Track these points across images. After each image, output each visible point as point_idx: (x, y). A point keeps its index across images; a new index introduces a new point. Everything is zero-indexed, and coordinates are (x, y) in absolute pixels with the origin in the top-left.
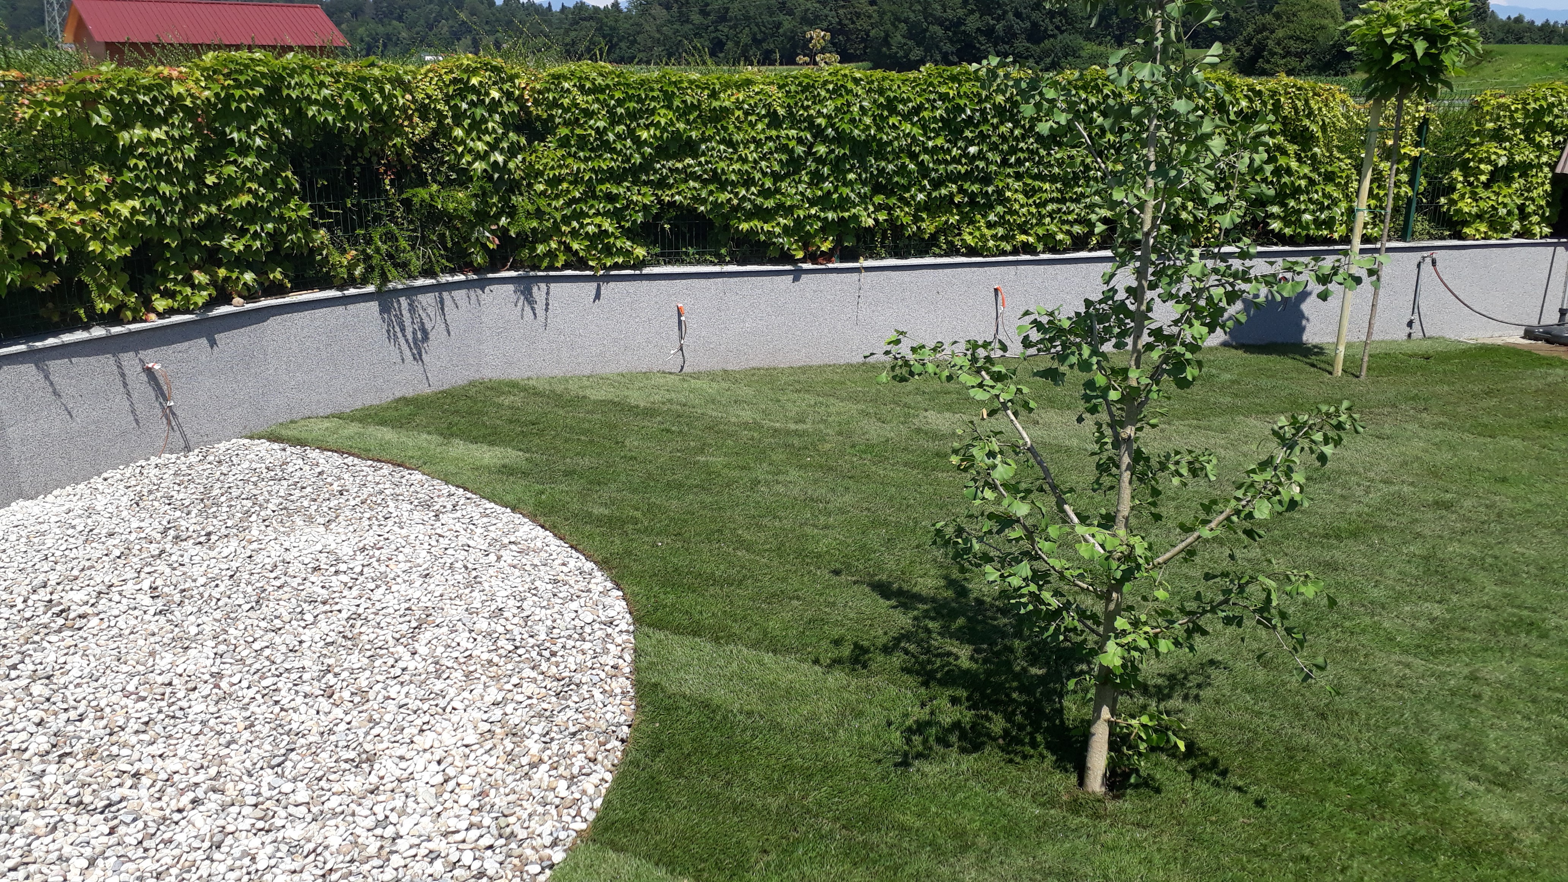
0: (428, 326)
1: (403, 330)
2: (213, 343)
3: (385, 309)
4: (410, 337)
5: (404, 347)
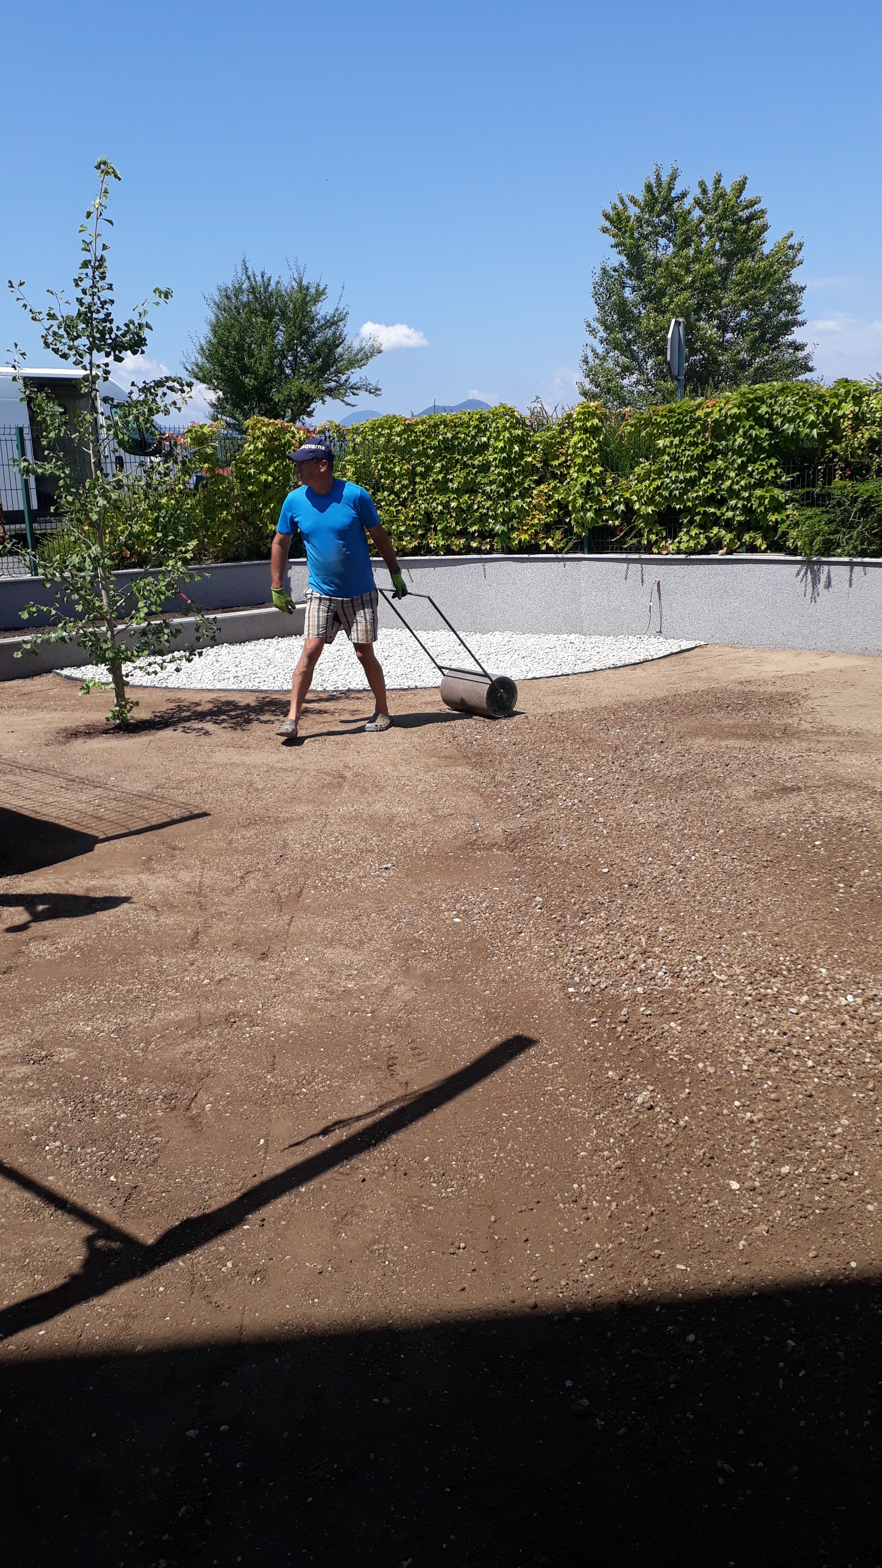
3: (809, 575)
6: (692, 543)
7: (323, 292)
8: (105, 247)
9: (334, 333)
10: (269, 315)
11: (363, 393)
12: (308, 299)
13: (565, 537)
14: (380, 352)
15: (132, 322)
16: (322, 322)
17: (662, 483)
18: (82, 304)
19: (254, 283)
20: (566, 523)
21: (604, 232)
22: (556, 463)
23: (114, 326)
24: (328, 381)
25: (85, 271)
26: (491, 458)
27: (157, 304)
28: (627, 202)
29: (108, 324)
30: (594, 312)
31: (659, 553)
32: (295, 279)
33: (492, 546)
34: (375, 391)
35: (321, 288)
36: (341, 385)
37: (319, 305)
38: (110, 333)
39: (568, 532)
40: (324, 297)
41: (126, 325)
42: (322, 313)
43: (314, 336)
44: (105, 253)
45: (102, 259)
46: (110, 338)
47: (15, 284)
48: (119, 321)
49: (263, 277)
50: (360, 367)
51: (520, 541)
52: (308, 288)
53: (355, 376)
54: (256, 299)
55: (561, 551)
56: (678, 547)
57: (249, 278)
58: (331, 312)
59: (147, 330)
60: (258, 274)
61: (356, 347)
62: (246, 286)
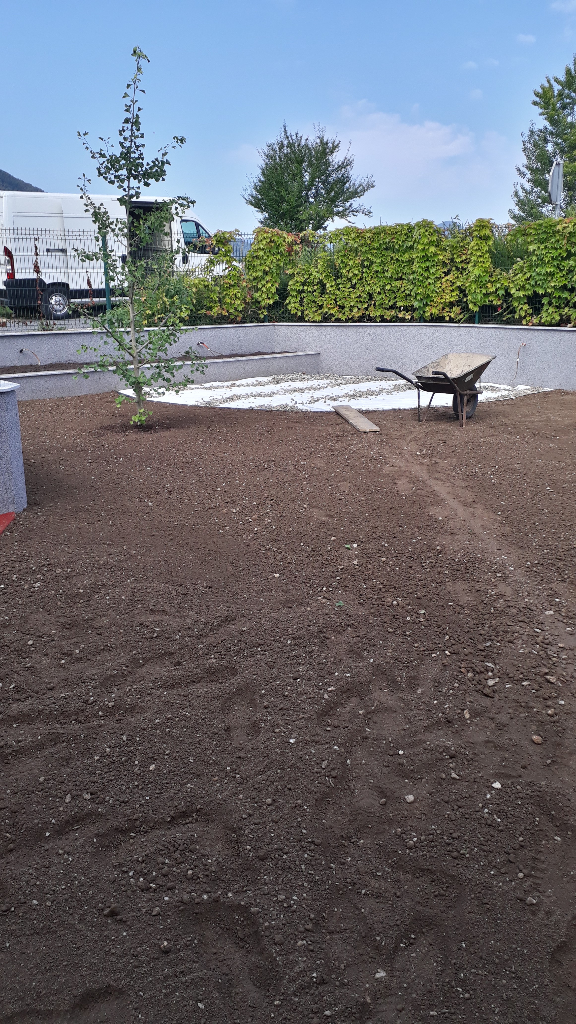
6: (549, 319)
7: (337, 146)
8: (139, 109)
9: (344, 174)
10: (300, 162)
11: (360, 215)
12: (327, 151)
13: (463, 312)
14: (373, 186)
15: (157, 159)
16: (336, 166)
17: (531, 276)
18: (123, 147)
19: (291, 141)
20: (464, 302)
21: (535, 105)
22: (459, 260)
23: (145, 163)
24: (336, 206)
25: (126, 125)
26: (414, 256)
27: (174, 147)
28: (553, 82)
29: (141, 161)
30: (523, 160)
31: (527, 325)
32: (319, 138)
33: (412, 317)
34: (369, 213)
35: (336, 144)
36: (346, 209)
37: (334, 155)
38: (142, 167)
39: (465, 309)
40: (337, 149)
41: (153, 162)
42: (336, 160)
43: (330, 175)
44: (139, 113)
45: (138, 116)
46: (142, 170)
47: (82, 134)
48: (148, 159)
49: (297, 137)
50: (359, 197)
51: (431, 314)
52: (327, 143)
53: (356, 203)
54: (293, 151)
55: (459, 321)
56: (540, 321)
57: (287, 138)
58: (342, 159)
59: (166, 165)
60: (294, 134)
61: (358, 183)
62: (286, 143)
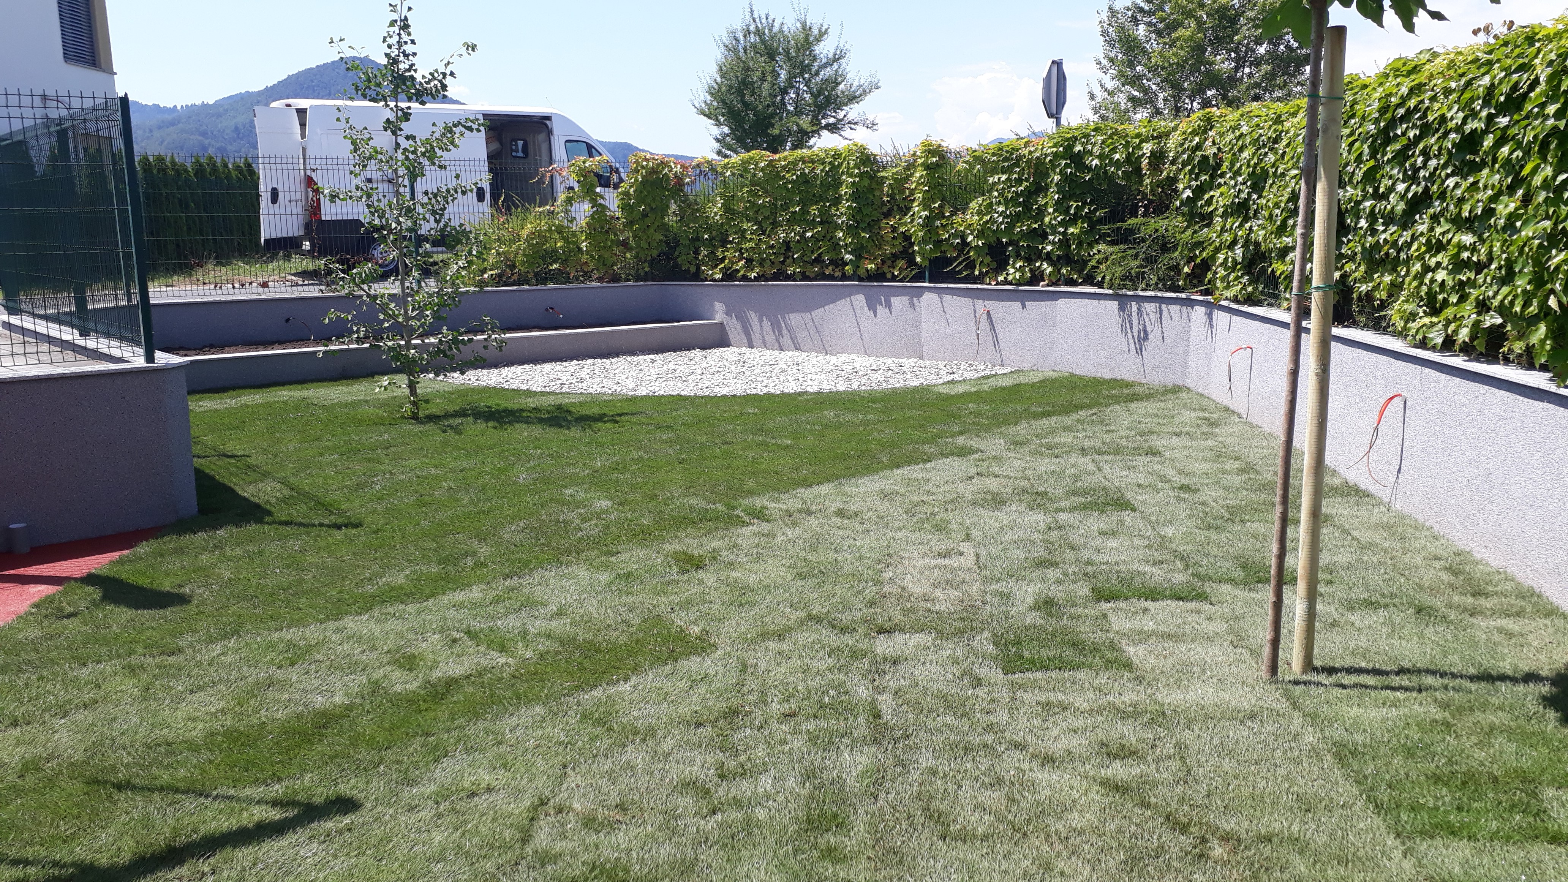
0: (1149, 329)
1: (1131, 327)
2: (1024, 307)
3: (1122, 308)
4: (1136, 335)
5: (1131, 341)
6: (1018, 276)
7: (826, 32)
8: (410, 9)
9: (837, 71)
10: (771, 55)
11: (859, 128)
12: (811, 39)
13: (909, 267)
14: (877, 88)
15: (436, 71)
16: (824, 60)
18: (389, 56)
19: (760, 25)
20: (910, 254)
22: (902, 196)
23: (418, 75)
24: (825, 117)
25: (392, 29)
27: (462, 56)
29: (413, 73)
31: (990, 284)
32: (799, 21)
33: (843, 274)
34: (872, 126)
35: (824, 27)
36: (839, 121)
37: (822, 44)
38: (414, 81)
39: (911, 262)
40: (826, 35)
41: (430, 74)
42: (825, 51)
43: (817, 73)
44: (409, 14)
45: (406, 18)
48: (423, 70)
49: (767, 20)
50: (858, 103)
51: (868, 270)
52: (811, 28)
53: (852, 111)
54: (763, 42)
55: (904, 279)
56: (1005, 279)
57: (754, 20)
58: (833, 50)
59: (449, 78)
60: (763, 16)
61: (856, 84)
62: (752, 28)
